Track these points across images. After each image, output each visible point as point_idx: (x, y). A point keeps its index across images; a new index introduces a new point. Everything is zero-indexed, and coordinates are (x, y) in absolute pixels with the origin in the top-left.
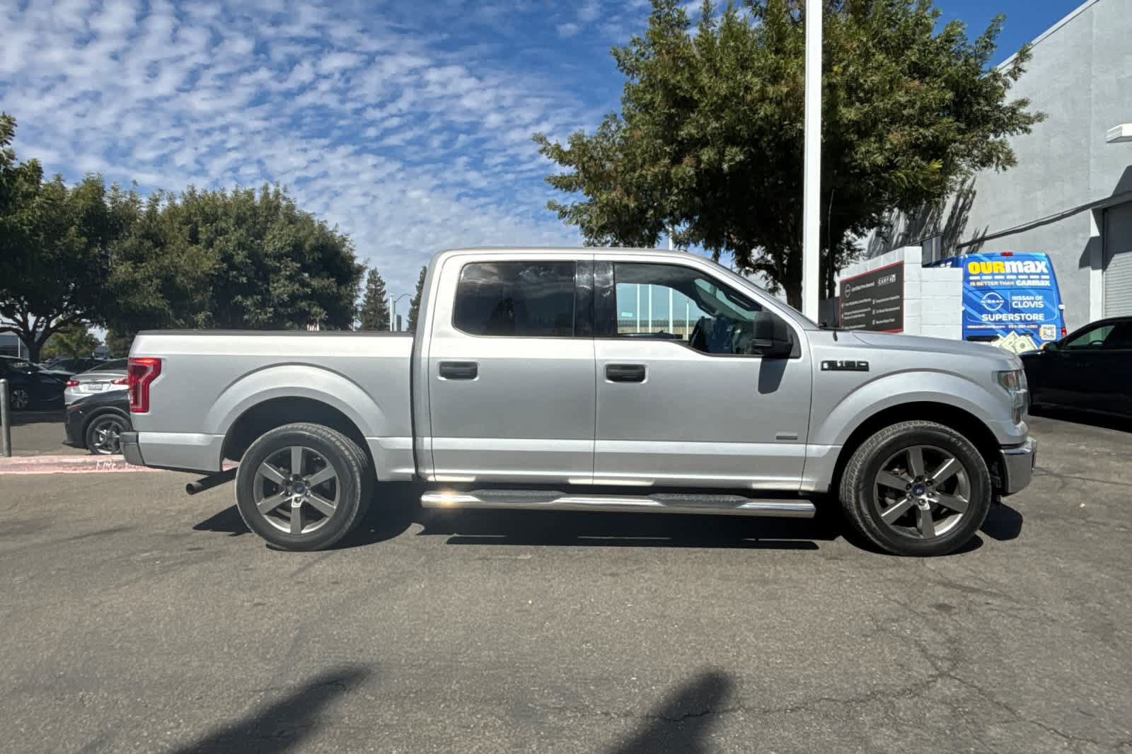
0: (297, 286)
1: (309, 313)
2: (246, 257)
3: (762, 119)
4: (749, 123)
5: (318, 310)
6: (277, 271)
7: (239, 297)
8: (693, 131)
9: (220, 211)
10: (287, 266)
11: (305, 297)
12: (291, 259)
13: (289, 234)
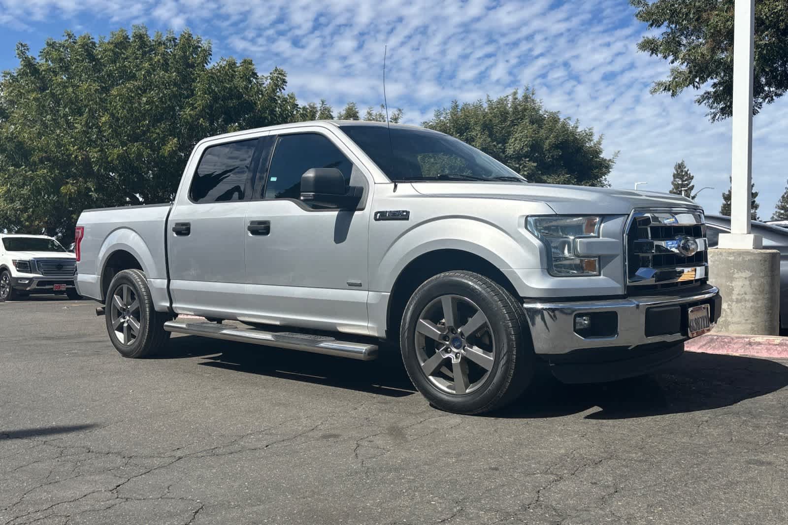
12: (528, 159)
13: (527, 135)
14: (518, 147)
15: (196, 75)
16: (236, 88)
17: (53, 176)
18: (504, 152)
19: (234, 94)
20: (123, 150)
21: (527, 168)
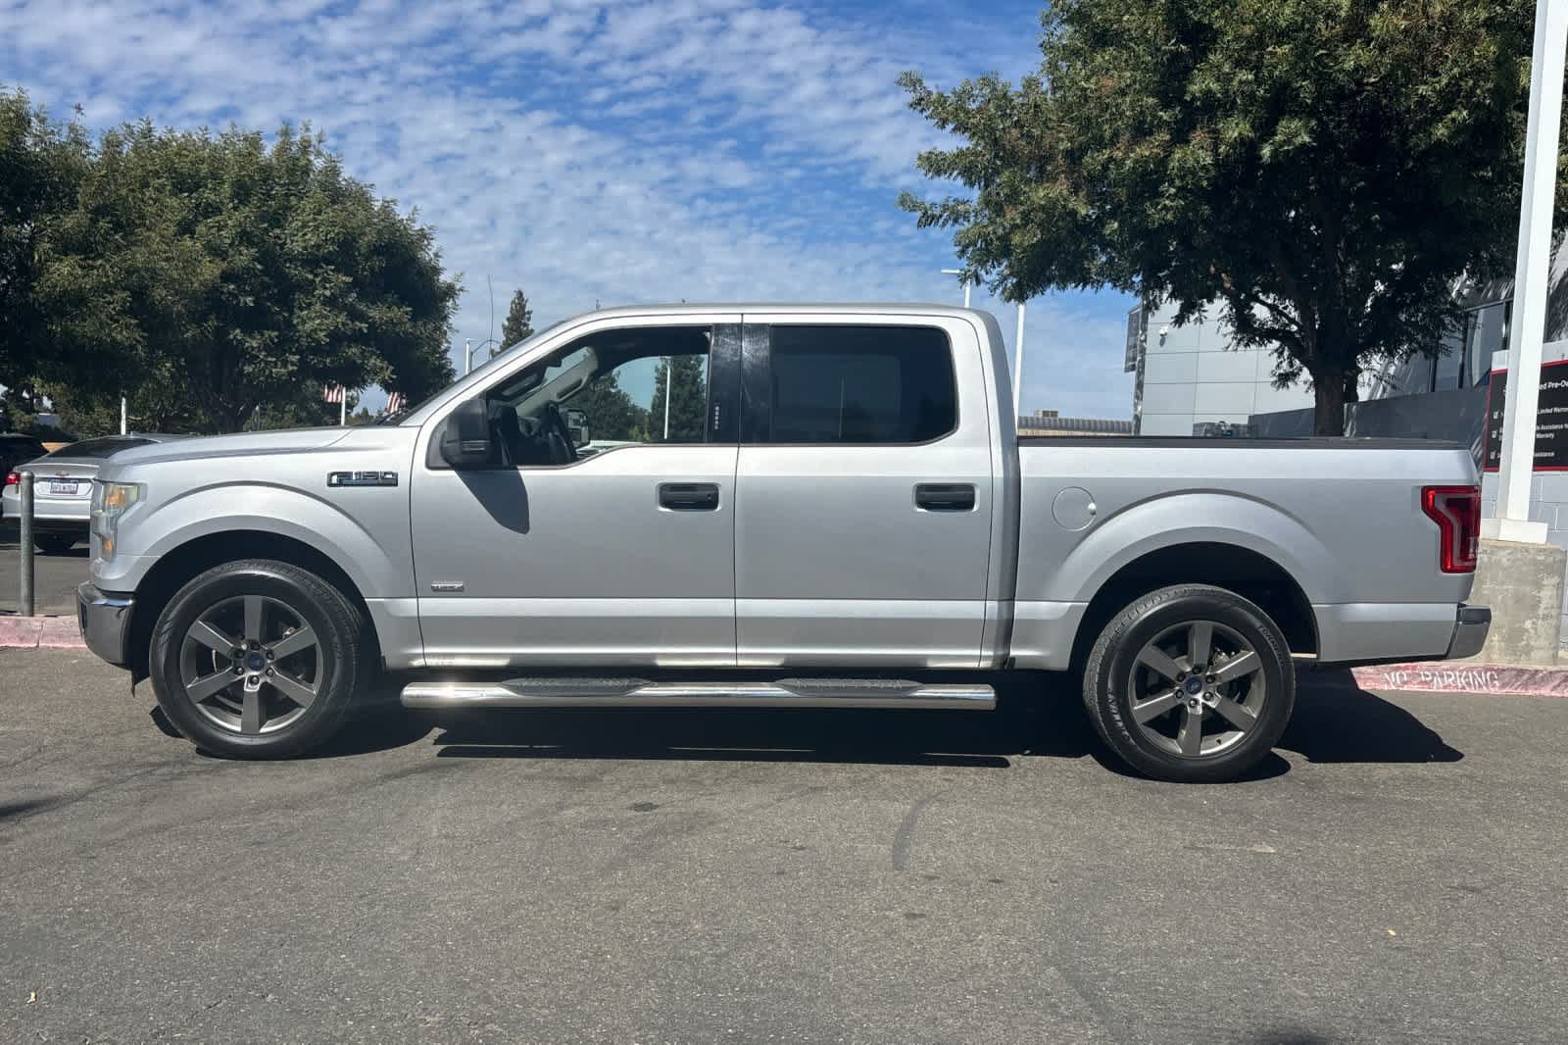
0: (342, 318)
1: (362, 367)
2: (255, 259)
3: (1347, 73)
4: (1322, 78)
5: (378, 363)
6: (308, 288)
7: (238, 331)
8: (1214, 86)
9: (204, 169)
10: (325, 280)
11: (358, 338)
12: (333, 267)
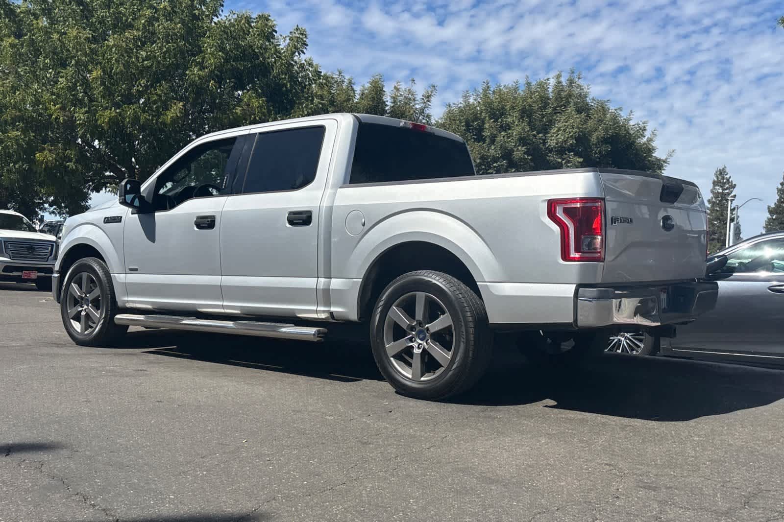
13: (573, 125)
14: (561, 138)
15: (205, 28)
16: (251, 47)
17: (27, 139)
18: (544, 143)
19: (248, 54)
20: (116, 112)
21: (571, 164)
